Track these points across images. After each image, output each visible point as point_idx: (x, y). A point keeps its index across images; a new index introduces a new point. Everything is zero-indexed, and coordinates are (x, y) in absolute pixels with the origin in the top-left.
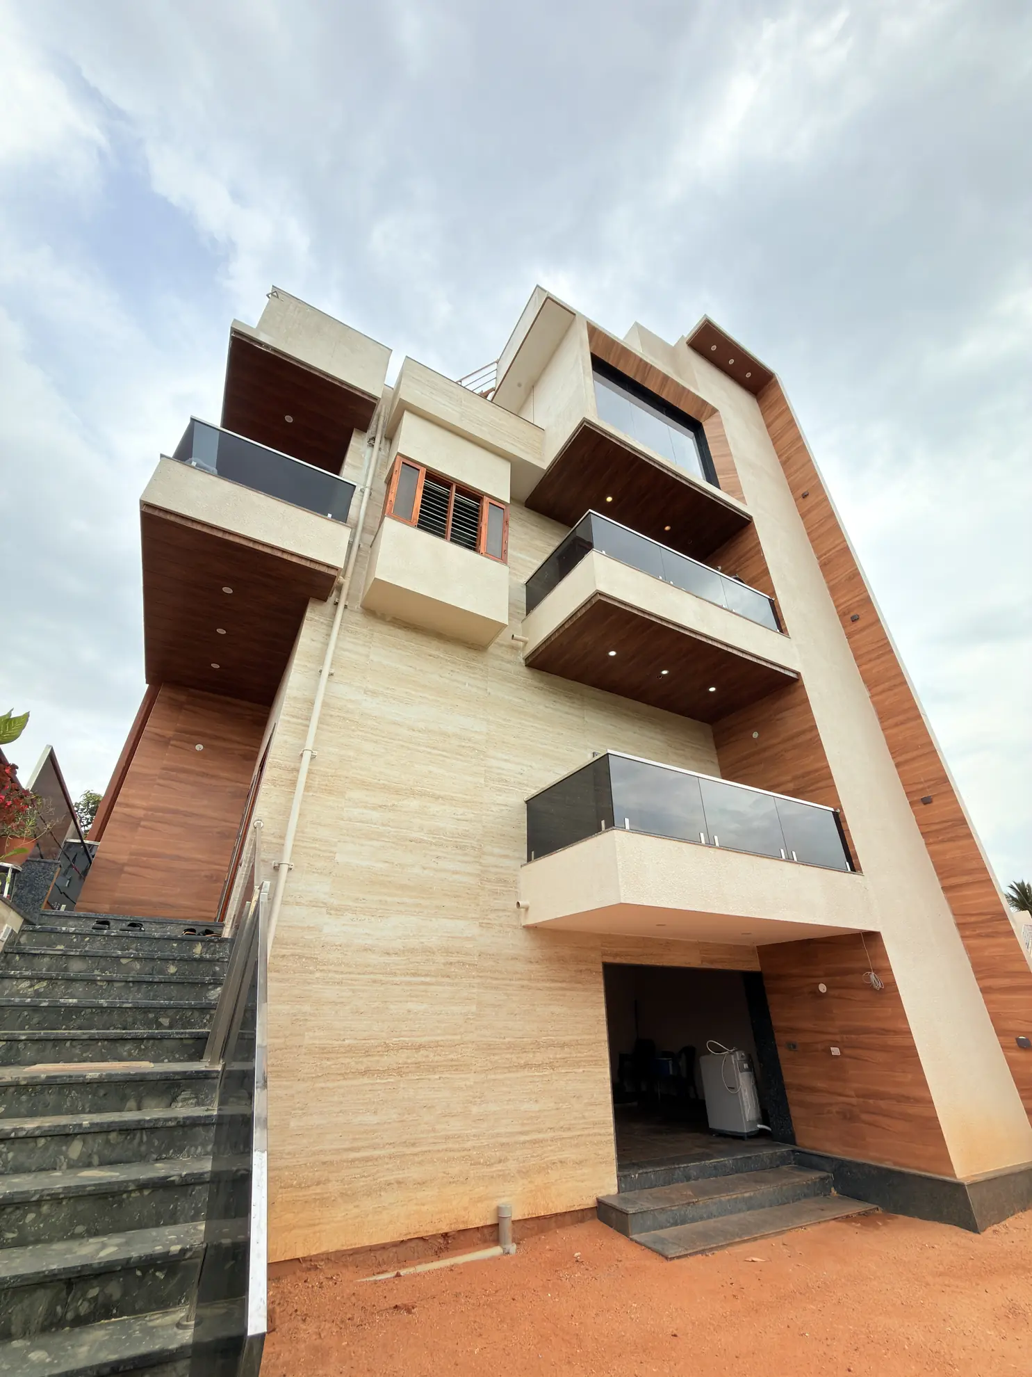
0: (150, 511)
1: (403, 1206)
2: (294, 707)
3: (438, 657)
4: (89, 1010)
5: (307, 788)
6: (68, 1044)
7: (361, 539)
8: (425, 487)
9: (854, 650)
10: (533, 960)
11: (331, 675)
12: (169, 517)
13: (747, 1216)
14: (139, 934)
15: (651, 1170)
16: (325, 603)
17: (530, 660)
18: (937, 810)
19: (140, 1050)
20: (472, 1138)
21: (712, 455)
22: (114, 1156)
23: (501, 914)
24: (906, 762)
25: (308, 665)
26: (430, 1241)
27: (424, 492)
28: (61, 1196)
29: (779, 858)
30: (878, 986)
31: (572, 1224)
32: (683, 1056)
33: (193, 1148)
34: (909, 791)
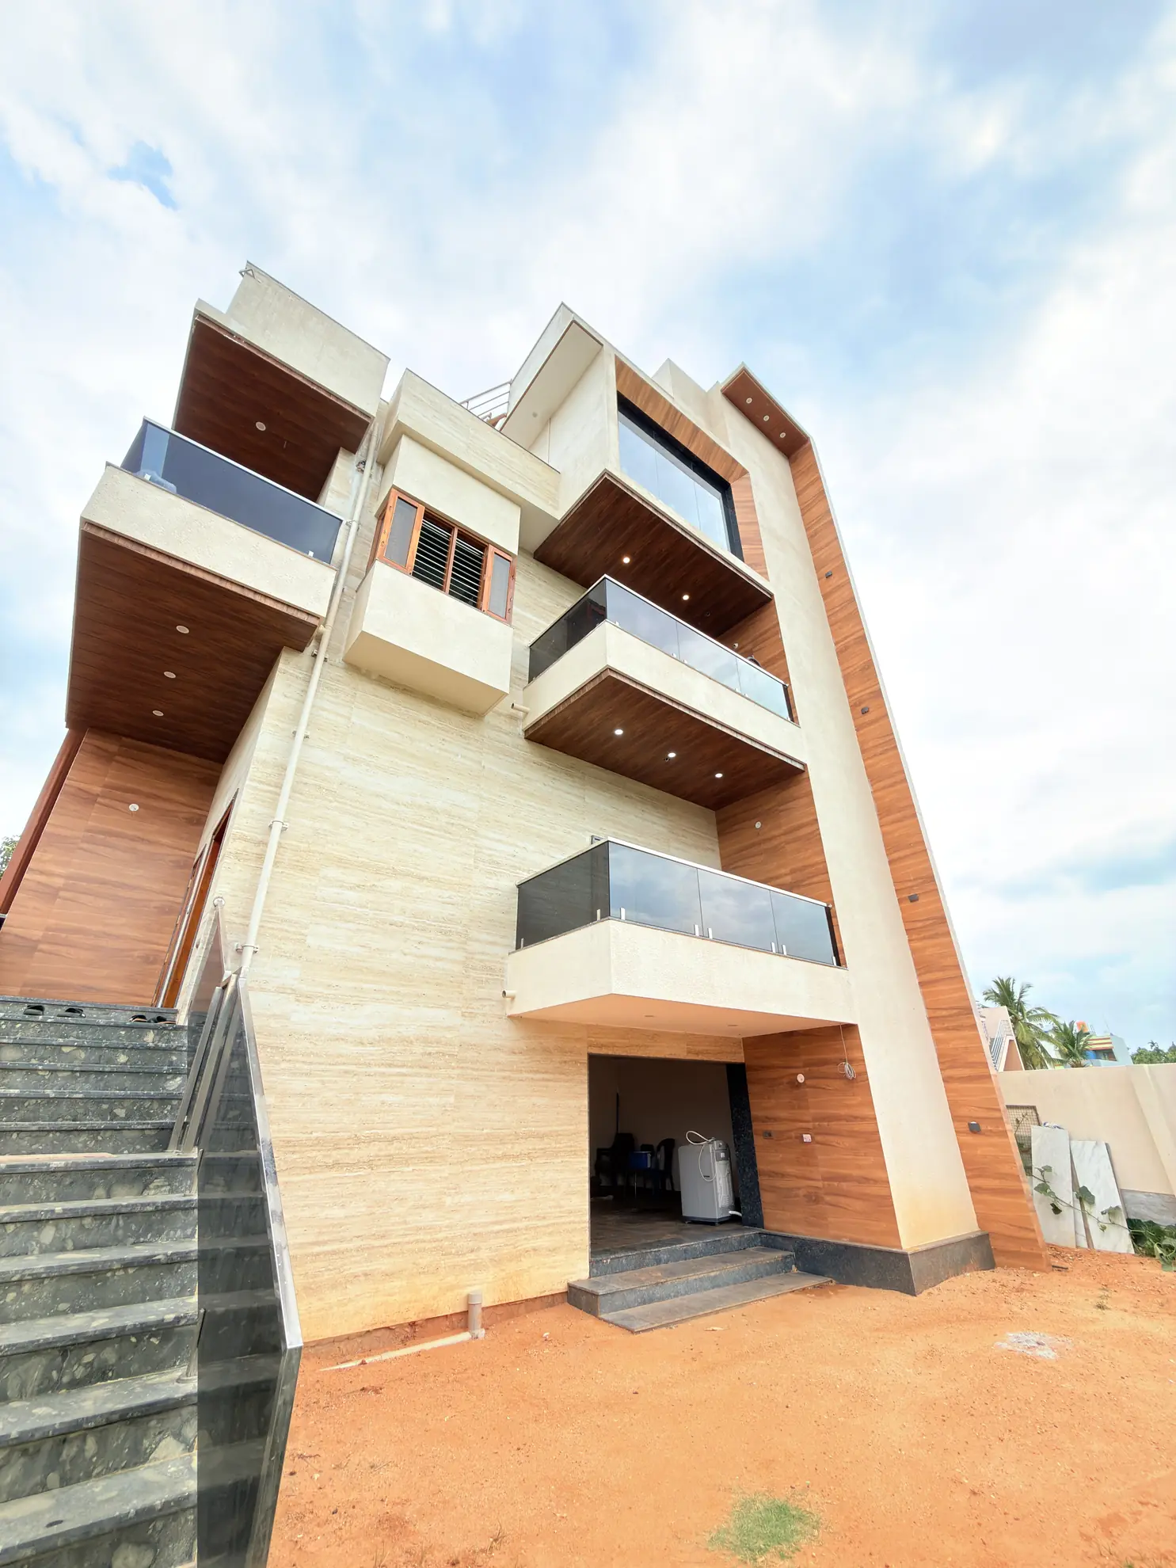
0: (93, 531)
1: (370, 1297)
2: (262, 772)
3: (429, 724)
4: (34, 1101)
5: (276, 864)
6: (15, 1135)
7: (345, 583)
8: (423, 529)
9: (862, 744)
10: (517, 1051)
11: (307, 737)
12: (116, 541)
13: (714, 1293)
14: (80, 1021)
15: (622, 1255)
16: (301, 654)
17: (530, 732)
18: (922, 908)
19: (97, 1141)
20: (444, 1229)
21: (738, 521)
22: (88, 1241)
23: (485, 1003)
24: (900, 859)
25: (280, 725)
26: (397, 1330)
27: (422, 534)
28: (44, 1275)
29: (769, 952)
30: (851, 1075)
31: (542, 1309)
32: (662, 1148)
33: (172, 1232)
34: (899, 888)
